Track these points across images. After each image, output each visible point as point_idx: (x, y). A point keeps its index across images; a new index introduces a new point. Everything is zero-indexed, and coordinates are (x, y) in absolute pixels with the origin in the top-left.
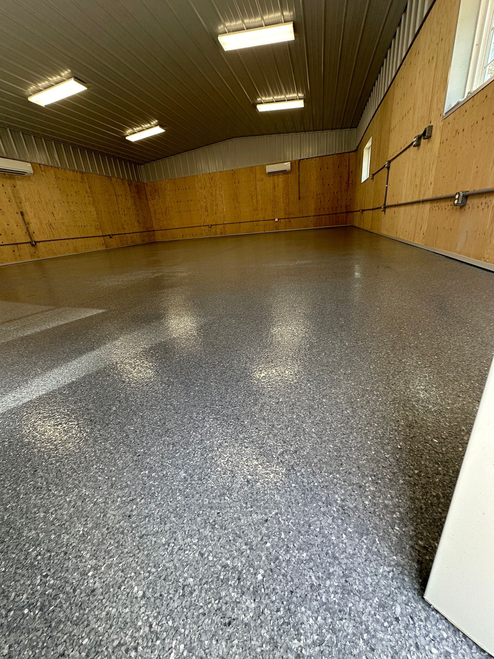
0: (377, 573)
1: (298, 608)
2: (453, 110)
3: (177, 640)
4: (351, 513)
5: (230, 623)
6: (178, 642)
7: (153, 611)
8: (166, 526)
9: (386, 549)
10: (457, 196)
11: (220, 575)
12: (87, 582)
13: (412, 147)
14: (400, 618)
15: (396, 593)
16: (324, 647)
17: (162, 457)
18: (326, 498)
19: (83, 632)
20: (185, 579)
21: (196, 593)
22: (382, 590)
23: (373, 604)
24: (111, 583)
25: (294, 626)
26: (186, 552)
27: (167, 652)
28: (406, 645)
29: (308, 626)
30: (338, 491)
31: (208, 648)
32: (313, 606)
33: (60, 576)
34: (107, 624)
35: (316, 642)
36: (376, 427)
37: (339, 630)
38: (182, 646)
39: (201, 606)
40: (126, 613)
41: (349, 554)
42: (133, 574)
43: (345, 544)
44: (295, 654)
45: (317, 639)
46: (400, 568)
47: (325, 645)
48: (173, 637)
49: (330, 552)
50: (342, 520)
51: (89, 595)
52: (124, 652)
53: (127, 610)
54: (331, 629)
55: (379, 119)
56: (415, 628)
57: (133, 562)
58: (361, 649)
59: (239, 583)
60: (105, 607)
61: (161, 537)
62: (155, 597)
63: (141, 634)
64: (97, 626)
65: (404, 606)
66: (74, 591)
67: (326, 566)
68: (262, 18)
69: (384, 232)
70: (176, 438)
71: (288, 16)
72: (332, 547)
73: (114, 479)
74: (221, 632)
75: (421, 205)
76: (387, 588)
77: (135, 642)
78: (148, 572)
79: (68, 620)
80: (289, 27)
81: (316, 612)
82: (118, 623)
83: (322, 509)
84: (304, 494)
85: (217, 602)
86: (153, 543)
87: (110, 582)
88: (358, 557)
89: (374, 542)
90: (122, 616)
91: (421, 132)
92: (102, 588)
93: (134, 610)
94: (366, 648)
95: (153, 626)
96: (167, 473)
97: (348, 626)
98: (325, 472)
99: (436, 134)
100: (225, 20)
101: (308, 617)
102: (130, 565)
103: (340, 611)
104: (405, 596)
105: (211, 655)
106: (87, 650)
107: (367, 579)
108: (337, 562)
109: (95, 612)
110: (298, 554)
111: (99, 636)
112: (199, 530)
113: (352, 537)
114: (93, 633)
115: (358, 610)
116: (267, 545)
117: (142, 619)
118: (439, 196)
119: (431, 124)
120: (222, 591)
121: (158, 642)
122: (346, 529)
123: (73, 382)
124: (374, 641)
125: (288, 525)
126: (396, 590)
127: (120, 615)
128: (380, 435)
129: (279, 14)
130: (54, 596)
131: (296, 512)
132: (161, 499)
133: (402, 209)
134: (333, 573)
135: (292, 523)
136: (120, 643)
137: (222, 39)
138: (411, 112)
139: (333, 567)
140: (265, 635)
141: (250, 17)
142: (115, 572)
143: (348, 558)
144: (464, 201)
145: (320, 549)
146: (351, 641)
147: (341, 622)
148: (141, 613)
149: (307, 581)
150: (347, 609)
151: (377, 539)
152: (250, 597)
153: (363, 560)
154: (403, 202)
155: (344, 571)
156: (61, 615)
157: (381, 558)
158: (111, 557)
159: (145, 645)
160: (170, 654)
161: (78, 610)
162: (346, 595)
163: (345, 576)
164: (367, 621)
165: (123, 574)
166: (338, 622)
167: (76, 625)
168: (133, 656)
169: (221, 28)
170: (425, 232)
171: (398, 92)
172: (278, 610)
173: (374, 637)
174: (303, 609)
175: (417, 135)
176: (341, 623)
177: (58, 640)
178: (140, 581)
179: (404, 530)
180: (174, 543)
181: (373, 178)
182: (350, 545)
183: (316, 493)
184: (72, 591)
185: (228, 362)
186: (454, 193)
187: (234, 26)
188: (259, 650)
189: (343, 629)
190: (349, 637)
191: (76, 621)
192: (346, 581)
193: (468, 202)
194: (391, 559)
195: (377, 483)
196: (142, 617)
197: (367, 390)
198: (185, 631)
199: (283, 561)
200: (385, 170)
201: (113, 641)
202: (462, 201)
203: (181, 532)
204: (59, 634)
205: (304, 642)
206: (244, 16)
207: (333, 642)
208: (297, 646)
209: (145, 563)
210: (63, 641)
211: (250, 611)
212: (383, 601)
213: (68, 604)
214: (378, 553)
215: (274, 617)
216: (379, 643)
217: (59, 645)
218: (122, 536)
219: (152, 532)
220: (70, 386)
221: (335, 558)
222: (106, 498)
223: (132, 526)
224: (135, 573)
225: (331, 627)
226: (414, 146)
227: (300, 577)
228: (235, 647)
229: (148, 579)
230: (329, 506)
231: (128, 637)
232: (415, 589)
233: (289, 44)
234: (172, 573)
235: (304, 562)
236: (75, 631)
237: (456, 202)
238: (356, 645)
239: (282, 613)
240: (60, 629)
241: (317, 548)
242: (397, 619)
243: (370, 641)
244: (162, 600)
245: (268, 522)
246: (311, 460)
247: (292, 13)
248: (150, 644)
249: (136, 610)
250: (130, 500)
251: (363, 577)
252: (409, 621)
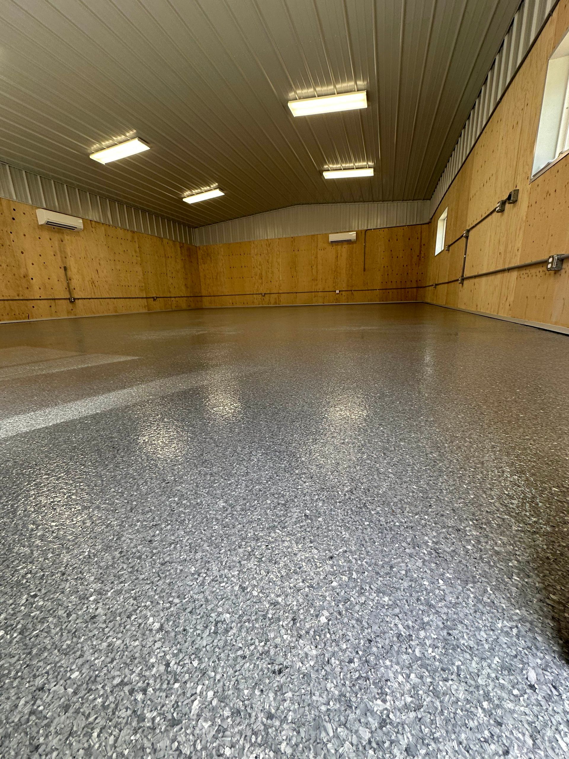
0: (493, 628)
1: (381, 661)
2: (542, 172)
3: (203, 684)
4: (449, 558)
5: (280, 672)
6: (205, 687)
7: (172, 647)
8: (197, 554)
9: (503, 601)
10: (551, 260)
11: (267, 613)
12: (87, 607)
13: (495, 213)
14: (536, 686)
15: (526, 655)
16: (423, 714)
17: (197, 486)
18: (412, 539)
19: (73, 663)
20: (219, 614)
21: (234, 631)
22: (503, 648)
23: (493, 665)
24: (118, 611)
25: (374, 683)
26: (222, 585)
27: (188, 698)
28: (551, 722)
29: (397, 684)
30: (428, 533)
31: (248, 699)
32: (402, 660)
33: (53, 598)
34: (107, 656)
35: (410, 705)
36: (473, 472)
37: (444, 694)
38: (210, 694)
39: (241, 648)
40: (135, 647)
41: (451, 603)
42: (148, 603)
43: (444, 590)
44: (378, 718)
45: (412, 702)
46: (528, 625)
47: (425, 712)
48: (199, 680)
49: (423, 598)
50: (436, 563)
51: (87, 622)
52: (128, 694)
53: (137, 643)
54: (431, 691)
55: (456, 188)
56: (563, 700)
57: (150, 590)
58: (481, 722)
59: (294, 624)
60: (107, 638)
61: (190, 566)
62: (176, 632)
63: (153, 673)
64: (93, 659)
65: (540, 671)
66: (69, 615)
67: (417, 614)
68: (335, 86)
69: (462, 307)
70: (215, 469)
71: (362, 85)
72: (425, 592)
73: (135, 503)
74: (267, 681)
75: (506, 274)
76: (511, 647)
77: (144, 682)
78: (169, 602)
79: (55, 649)
80: (363, 95)
81: (408, 668)
82: (122, 658)
83: (407, 550)
84: (382, 533)
85: (263, 644)
86: (178, 571)
87: (117, 609)
88: (464, 607)
89: (485, 591)
90: (129, 650)
91: (505, 197)
92: (105, 615)
93: (146, 644)
94: (489, 721)
95: (171, 665)
96: (201, 502)
97: (457, 690)
98: (408, 512)
99: (523, 200)
100: (297, 88)
101: (395, 673)
102: (146, 592)
103: (443, 670)
104: (541, 659)
105: (252, 708)
106: (75, 686)
107: (479, 634)
108: (434, 611)
109: (92, 642)
110: (377, 598)
111: (94, 671)
112: (240, 562)
113: (452, 584)
114: (87, 666)
115: (471, 670)
116: (332, 584)
117: (156, 655)
118: (528, 261)
119: (517, 188)
120: (270, 631)
121: (177, 685)
122: (443, 574)
123: (97, 414)
124: (499, 711)
125: (362, 565)
126: (525, 651)
127: (127, 648)
128: (479, 479)
129: (352, 83)
130: (41, 619)
131: (372, 552)
132: (192, 527)
133: (484, 279)
134: (428, 623)
135: (366, 562)
136: (122, 681)
137: (292, 105)
138: (493, 179)
139: (429, 616)
140: (332, 689)
141: (322, 85)
142: (125, 599)
143: (448, 608)
144: (559, 263)
145: (408, 594)
146: (464, 709)
147: (446, 683)
148: (155, 648)
149: (391, 630)
150: (453, 668)
151: (489, 589)
152: (310, 642)
153: (472, 611)
154: (484, 272)
155: (445, 622)
156: (47, 641)
157: (497, 611)
158: (121, 583)
159: (158, 687)
160: (193, 701)
161: (70, 637)
162: (451, 651)
163: (445, 627)
164: (486, 686)
165: (135, 602)
166: (441, 683)
167: (66, 654)
168: (139, 699)
169: (292, 95)
170: (511, 303)
171: (478, 159)
172: (351, 661)
173: (499, 708)
174: (388, 663)
175: (500, 200)
176: (446, 685)
177: (38, 670)
178: (158, 611)
179: (526, 580)
180: (206, 573)
181: (448, 250)
182: (451, 593)
183: (397, 534)
184: (65, 615)
185: (281, 405)
186: (546, 258)
187: (305, 93)
188: (323, 708)
189: (450, 692)
190: (459, 703)
191: (66, 649)
192: (449, 634)
193: (564, 266)
194: (513, 612)
195: (481, 528)
196: (156, 653)
197: (457, 437)
198: (215, 675)
199: (356, 603)
200: (464, 239)
201: (114, 678)
202: (557, 264)
203: (216, 562)
204: (41, 664)
205: (391, 705)
206: (316, 84)
207: (437, 709)
208: (381, 708)
209: (166, 592)
210: (44, 672)
211: (309, 658)
212: (506, 662)
213: (58, 629)
214: (492, 604)
215: (345, 669)
216: (508, 715)
217: (39, 676)
218: (139, 561)
219: (178, 560)
220: (94, 417)
221: (430, 606)
222: (123, 522)
223: (152, 552)
224: (152, 602)
225: (431, 688)
226: (498, 212)
227: (381, 624)
228: (288, 702)
229: (169, 610)
230: (417, 548)
231: (134, 674)
232: (554, 651)
233: (361, 111)
234: (202, 605)
235: (386, 607)
236: (63, 662)
237: (549, 266)
238: (471, 715)
239: (356, 665)
240: (43, 657)
241: (403, 593)
242: (532, 687)
243: (493, 711)
244: (186, 635)
245: (334, 560)
246: (389, 499)
247: (365, 83)
248: (165, 686)
249: (149, 644)
250: (153, 525)
251: (474, 631)
252: (551, 691)
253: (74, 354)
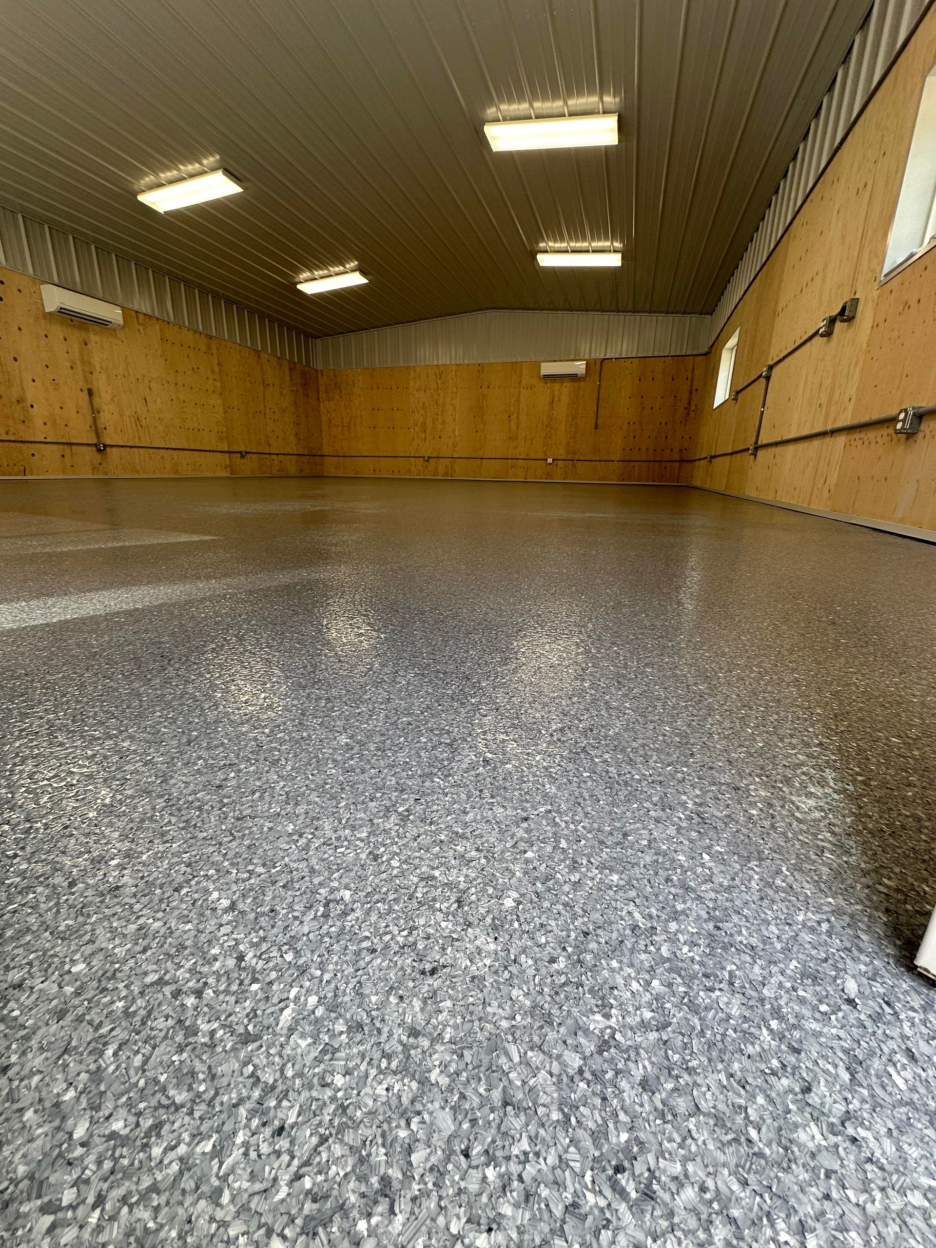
0: (790, 922)
1: (603, 961)
2: (899, 270)
3: (301, 987)
4: (720, 825)
5: (433, 972)
6: (304, 991)
7: (250, 933)
8: (299, 807)
9: (807, 886)
10: (902, 416)
11: (415, 891)
12: (105, 874)
13: (817, 338)
14: (857, 1001)
15: (843, 958)
16: (671, 1035)
17: (303, 714)
18: (661, 798)
19: (75, 952)
20: (332, 891)
21: (358, 913)
22: (805, 949)
23: (788, 972)
24: (159, 881)
25: (591, 991)
26: (338, 850)
27: (275, 1005)
28: (881, 1050)
29: (629, 994)
30: (687, 791)
31: (378, 1009)
32: (638, 961)
33: (45, 860)
34: (137, 944)
35: (649, 1023)
36: (763, 711)
37: (706, 1008)
38: (313, 1000)
39: (367, 938)
40: (185, 932)
41: (721, 886)
42: (212, 872)
43: (710, 869)
44: (596, 1039)
45: (653, 1018)
46: (847, 919)
47: (674, 1032)
48: (294, 981)
49: (675, 878)
50: (699, 832)
51: (103, 895)
52: (170, 996)
53: (189, 926)
54: (685, 1004)
55: (755, 294)
56: (901, 1021)
57: (216, 854)
58: (766, 1047)
59: (459, 907)
60: (138, 918)
61: (285, 823)
62: (257, 913)
63: (215, 969)
64: (111, 946)
65: (865, 981)
66: (72, 884)
67: (666, 899)
68: (566, 103)
69: (752, 494)
70: (334, 692)
71: (611, 103)
72: (679, 871)
73: (195, 733)
74: (411, 984)
75: (828, 440)
76: (819, 948)
77: (199, 981)
78: (248, 872)
79: (46, 930)
80: (612, 121)
81: (649, 972)
82: (162, 946)
83: (652, 813)
84: (611, 788)
85: (405, 933)
86: (265, 829)
87: (156, 879)
88: (743, 891)
89: (779, 872)
90: (174, 935)
91: (836, 311)
92: (136, 886)
93: (205, 928)
94: (779, 1047)
95: (246, 959)
96: (309, 735)
97: (728, 1003)
98: (655, 762)
99: (865, 316)
100: (501, 100)
101: (627, 979)
102: (209, 857)
103: (706, 976)
104: (866, 965)
105: (383, 1020)
106: (78, 983)
107: (767, 929)
108: (693, 896)
109: (111, 923)
110: (599, 876)
111: (112, 963)
112: (371, 820)
113: (724, 860)
114: (100, 956)
115: (751, 977)
116: (526, 855)
117: (222, 945)
118: (866, 419)
119: (856, 297)
120: (418, 916)
121: (255, 987)
122: (710, 847)
123: (137, 609)
124: (797, 1034)
125: (576, 830)
126: (841, 953)
127: (172, 932)
128: (772, 722)
129: (595, 99)
130: (23, 889)
131: (594, 813)
132: (292, 769)
133: (791, 448)
134: (683, 912)
135: (583, 827)
136: (161, 979)
137: (490, 131)
138: (818, 280)
139: (684, 902)
140: (520, 998)
141: (545, 98)
142: (171, 866)
143: (717, 892)
144: (916, 421)
145: (651, 872)
146: (739, 1029)
147: (711, 994)
148: (221, 933)
149: (622, 919)
150: (722, 974)
151: (784, 869)
152: (485, 932)
153: (755, 898)
154: (793, 435)
155: (711, 911)
156: (32, 919)
157: (798, 899)
158: (167, 842)
159: (222, 988)
160: (282, 1010)
161: (73, 915)
162: (719, 951)
163: (711, 918)
164: (776, 999)
165: (189, 870)
166: (701, 993)
167: (63, 939)
168: (189, 1005)
169: (491, 111)
170: (832, 487)
171: (795, 247)
172: (553, 960)
173: (795, 1029)
174: (614, 964)
175: (827, 315)
176: (710, 997)
177: (13, 960)
178: (227, 884)
179: (845, 859)
180: (312, 833)
181: (736, 399)
182: (722, 872)
183: (637, 790)
184: (66, 884)
185: (451, 610)
186: (894, 412)
187: (514, 110)
188: (505, 1024)
189: (715, 1006)
190: (731, 1021)
191: (62, 932)
192: (719, 928)
193: (924, 426)
194: (822, 901)
195: (774, 787)
196: (221, 942)
197: (739, 665)
198: (322, 974)
199: (565, 882)
200: (763, 381)
201: (146, 974)
202: (911, 424)
203: (331, 820)
204: (20, 951)
205: (618, 1021)
206: (534, 97)
207: (693, 1028)
208: (601, 1026)
209: (243, 857)
210: (24, 962)
211: (483, 955)
212: (810, 967)
213: (52, 903)
214: (789, 890)
215: (543, 971)
216: (812, 1040)
217: (14, 968)
218: (197, 813)
219: (266, 814)
220: (129, 613)
221: (688, 889)
222: (173, 758)
223: (222, 801)
224: (218, 871)
225: (686, 1000)
226: (822, 335)
227: (606, 911)
228: (445, 1014)
229: (247, 883)
230: (668, 810)
231: (182, 970)
232: (888, 955)
233: (607, 150)
234: (303, 878)
235: (615, 889)
236: (57, 949)
237: (899, 426)
238: (749, 1037)
239: (562, 965)
240: (23, 942)
241: (643, 870)
242: (850, 1002)
243: (787, 1033)
244: (274, 918)
245: (530, 822)
246: (624, 743)
247: (617, 100)
248: (234, 987)
249: (210, 928)
250: (225, 765)
251: (759, 925)
252: (881, 1007)
253: (102, 527)
